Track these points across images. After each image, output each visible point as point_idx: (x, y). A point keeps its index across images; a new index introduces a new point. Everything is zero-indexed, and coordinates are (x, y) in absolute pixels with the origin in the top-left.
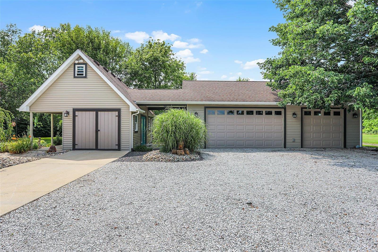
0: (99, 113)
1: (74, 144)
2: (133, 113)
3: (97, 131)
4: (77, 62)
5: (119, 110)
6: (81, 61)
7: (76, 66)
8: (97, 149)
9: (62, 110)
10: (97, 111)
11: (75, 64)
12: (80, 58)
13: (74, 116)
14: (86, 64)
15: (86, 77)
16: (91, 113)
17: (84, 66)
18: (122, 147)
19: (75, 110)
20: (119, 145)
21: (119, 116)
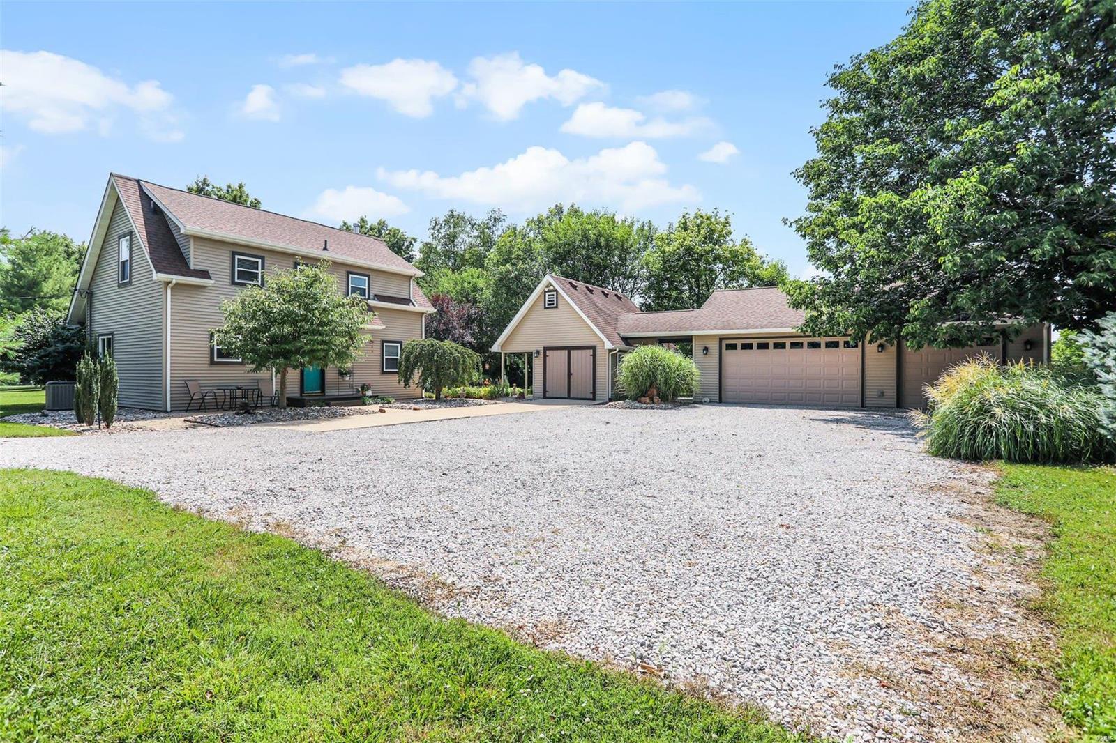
0: (572, 351)
1: (545, 391)
2: (610, 351)
3: (569, 374)
4: (546, 290)
5: (593, 348)
6: (551, 288)
7: (547, 294)
8: (569, 398)
9: (532, 349)
10: (569, 349)
11: (545, 292)
12: (550, 284)
13: (545, 356)
14: (556, 291)
15: (557, 307)
16: (563, 351)
17: (555, 293)
18: (598, 396)
19: (546, 349)
20: (594, 393)
21: (594, 356)
